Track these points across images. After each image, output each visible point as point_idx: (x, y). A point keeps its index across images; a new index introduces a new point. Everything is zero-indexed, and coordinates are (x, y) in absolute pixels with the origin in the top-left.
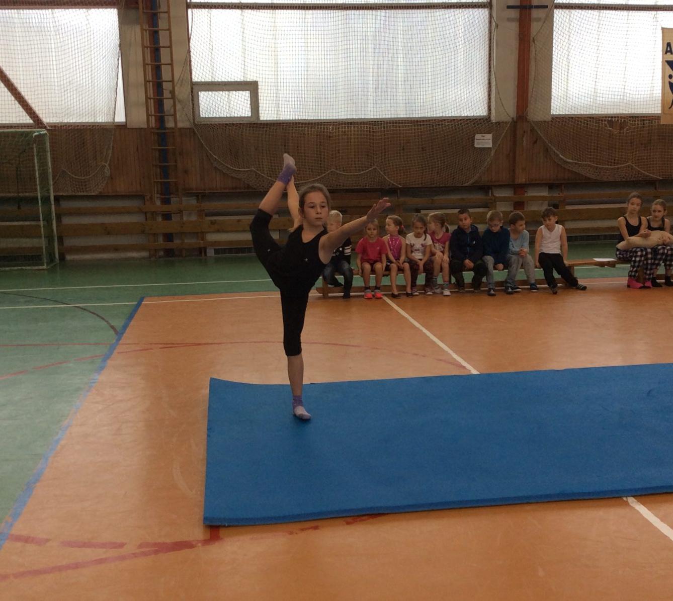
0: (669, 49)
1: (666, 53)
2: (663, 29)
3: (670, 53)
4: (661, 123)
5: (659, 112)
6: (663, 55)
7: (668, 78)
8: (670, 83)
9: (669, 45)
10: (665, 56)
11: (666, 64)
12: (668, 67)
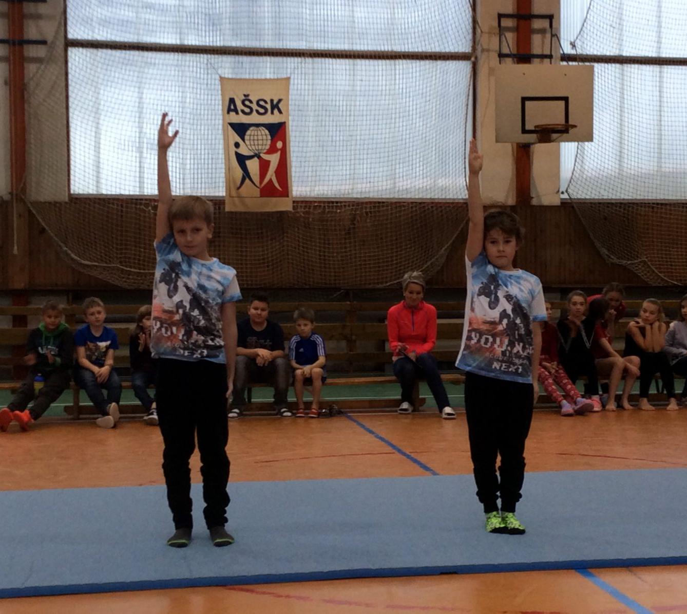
0: (232, 107)
1: (228, 113)
2: (222, 79)
3: (233, 114)
4: (227, 209)
5: (224, 194)
6: (223, 115)
7: (234, 147)
8: (237, 154)
9: (232, 101)
10: (227, 116)
11: (229, 127)
12: (231, 132)
